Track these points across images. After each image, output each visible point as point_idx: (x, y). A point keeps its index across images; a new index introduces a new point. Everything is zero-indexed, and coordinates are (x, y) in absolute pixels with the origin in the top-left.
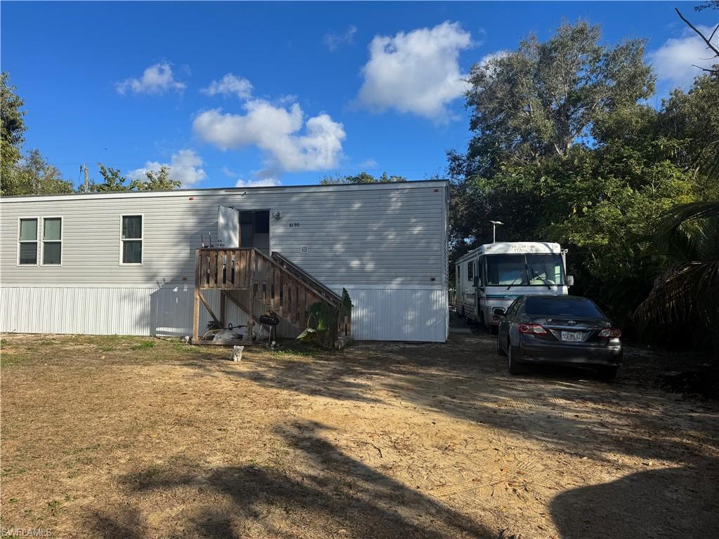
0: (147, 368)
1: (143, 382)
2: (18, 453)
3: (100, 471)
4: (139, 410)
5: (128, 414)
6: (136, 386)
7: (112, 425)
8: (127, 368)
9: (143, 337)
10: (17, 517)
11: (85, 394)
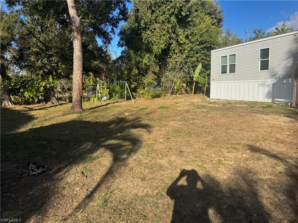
0: (267, 116)
1: (264, 122)
2: (212, 140)
3: (239, 153)
4: (260, 133)
5: (254, 134)
6: (260, 123)
7: (247, 137)
8: (258, 115)
9: (268, 103)
10: (208, 161)
11: (239, 124)
